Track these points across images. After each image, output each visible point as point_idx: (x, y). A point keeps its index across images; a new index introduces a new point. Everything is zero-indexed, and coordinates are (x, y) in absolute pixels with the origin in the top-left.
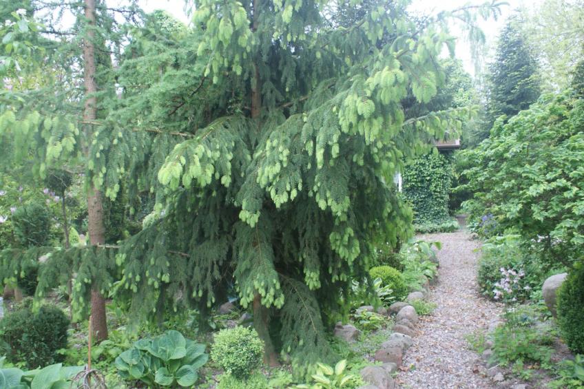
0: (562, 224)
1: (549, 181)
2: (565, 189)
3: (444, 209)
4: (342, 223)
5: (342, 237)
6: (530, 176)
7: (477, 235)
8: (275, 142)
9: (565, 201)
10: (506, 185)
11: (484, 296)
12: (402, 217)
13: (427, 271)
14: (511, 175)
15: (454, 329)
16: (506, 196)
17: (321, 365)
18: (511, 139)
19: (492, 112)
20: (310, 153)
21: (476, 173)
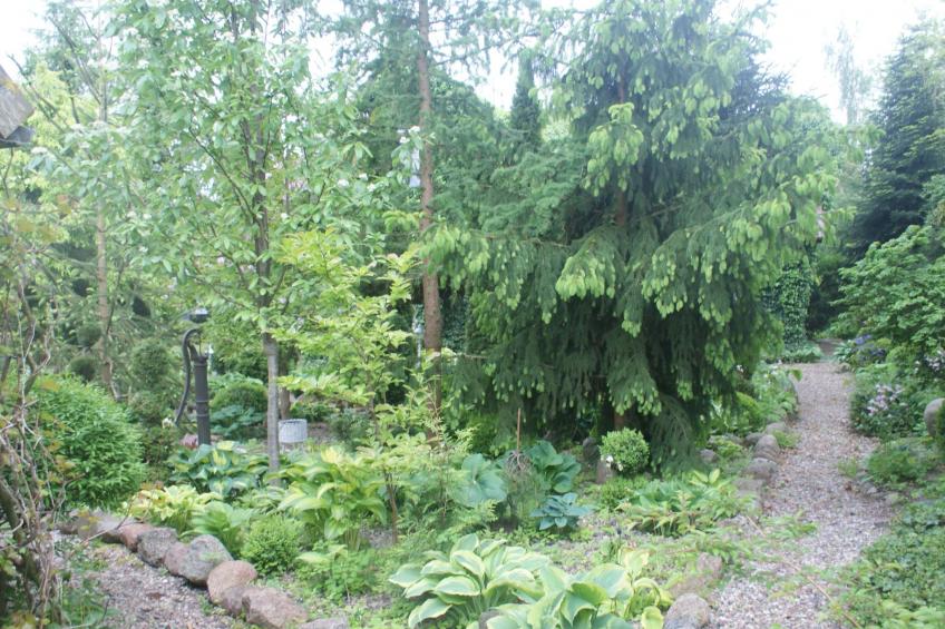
0: (921, 331)
1: (912, 298)
2: (924, 304)
3: (801, 329)
4: (718, 334)
5: (718, 348)
6: (897, 293)
7: (848, 365)
8: (662, 257)
9: (924, 313)
10: (877, 300)
11: (857, 432)
12: (773, 331)
13: (786, 404)
14: (881, 292)
15: (822, 460)
16: (879, 309)
17: (696, 473)
18: (882, 263)
19: (873, 184)
20: (696, 268)
21: (852, 290)
